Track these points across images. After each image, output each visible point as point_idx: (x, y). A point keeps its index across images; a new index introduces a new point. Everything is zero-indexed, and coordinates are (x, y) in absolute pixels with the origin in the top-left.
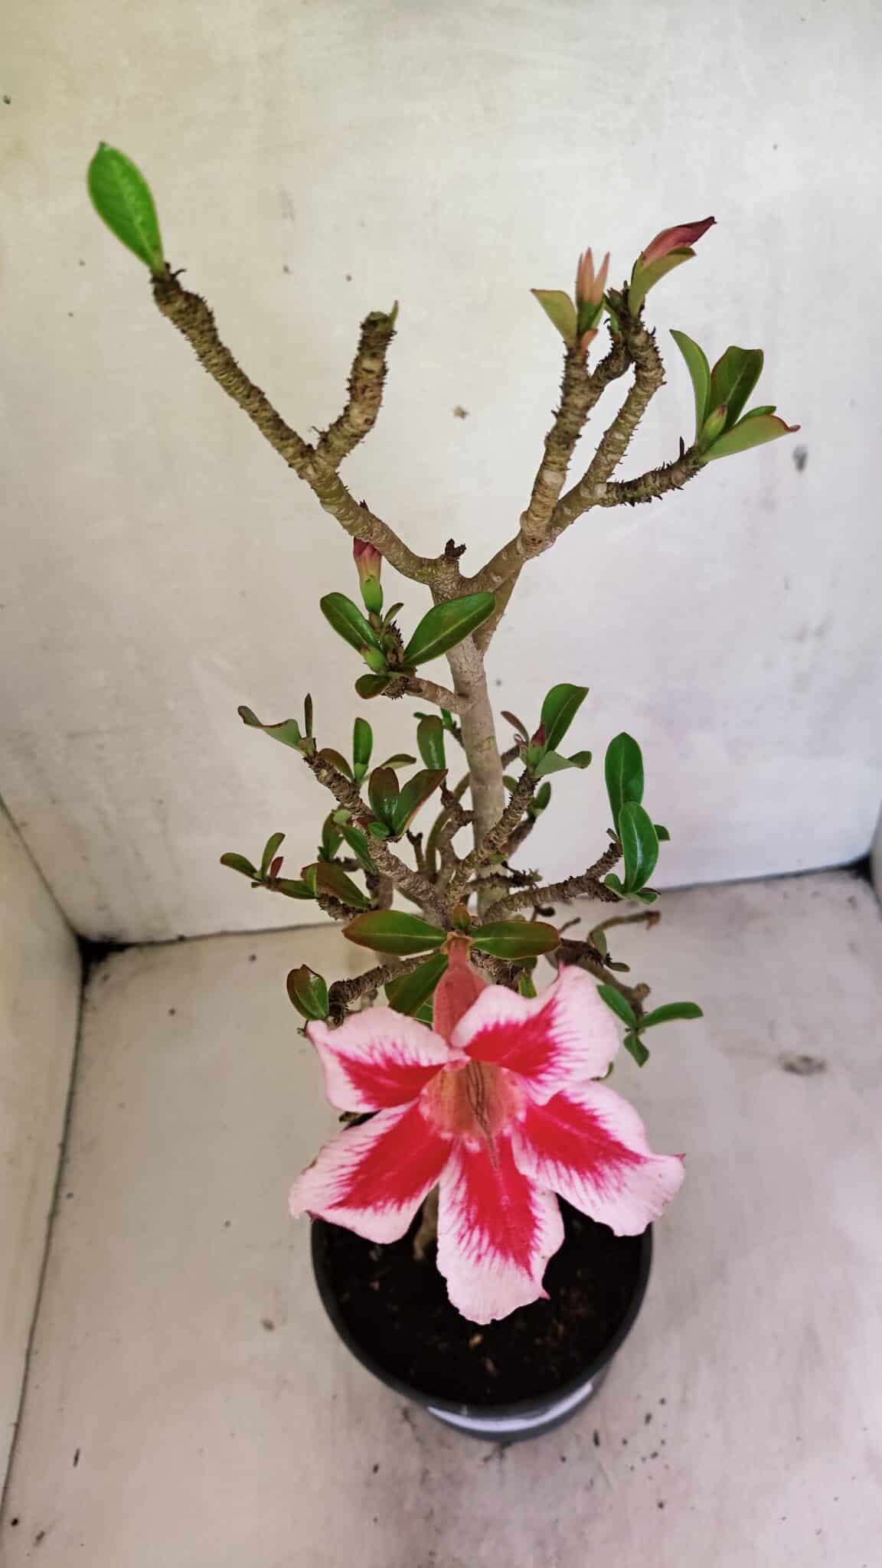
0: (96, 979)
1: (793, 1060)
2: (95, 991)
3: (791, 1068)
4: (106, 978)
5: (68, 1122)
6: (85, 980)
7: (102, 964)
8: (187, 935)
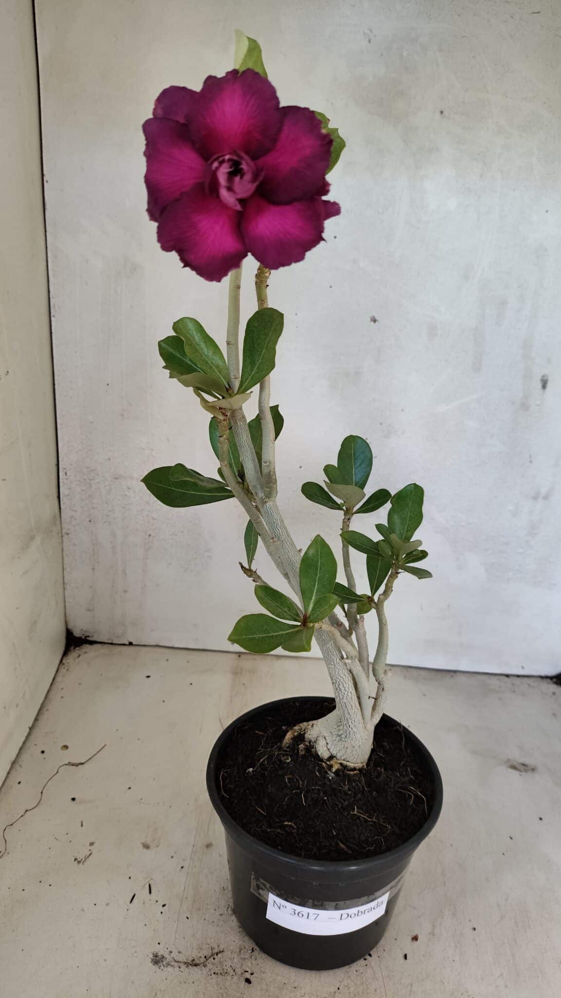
0: (73, 654)
1: (515, 763)
2: (70, 659)
3: (514, 767)
4: (79, 656)
5: (36, 720)
6: (65, 653)
7: (78, 648)
8: (134, 643)
